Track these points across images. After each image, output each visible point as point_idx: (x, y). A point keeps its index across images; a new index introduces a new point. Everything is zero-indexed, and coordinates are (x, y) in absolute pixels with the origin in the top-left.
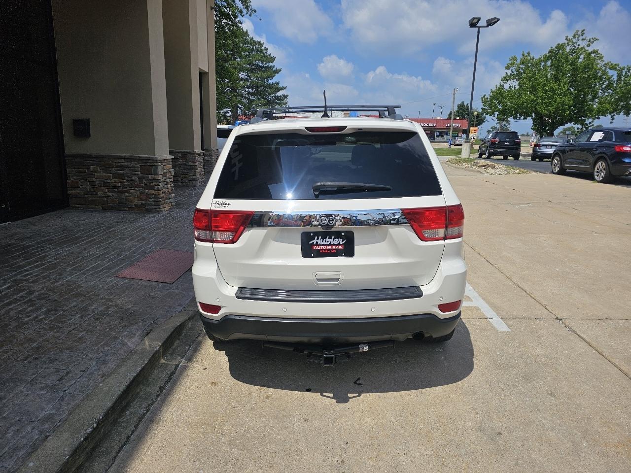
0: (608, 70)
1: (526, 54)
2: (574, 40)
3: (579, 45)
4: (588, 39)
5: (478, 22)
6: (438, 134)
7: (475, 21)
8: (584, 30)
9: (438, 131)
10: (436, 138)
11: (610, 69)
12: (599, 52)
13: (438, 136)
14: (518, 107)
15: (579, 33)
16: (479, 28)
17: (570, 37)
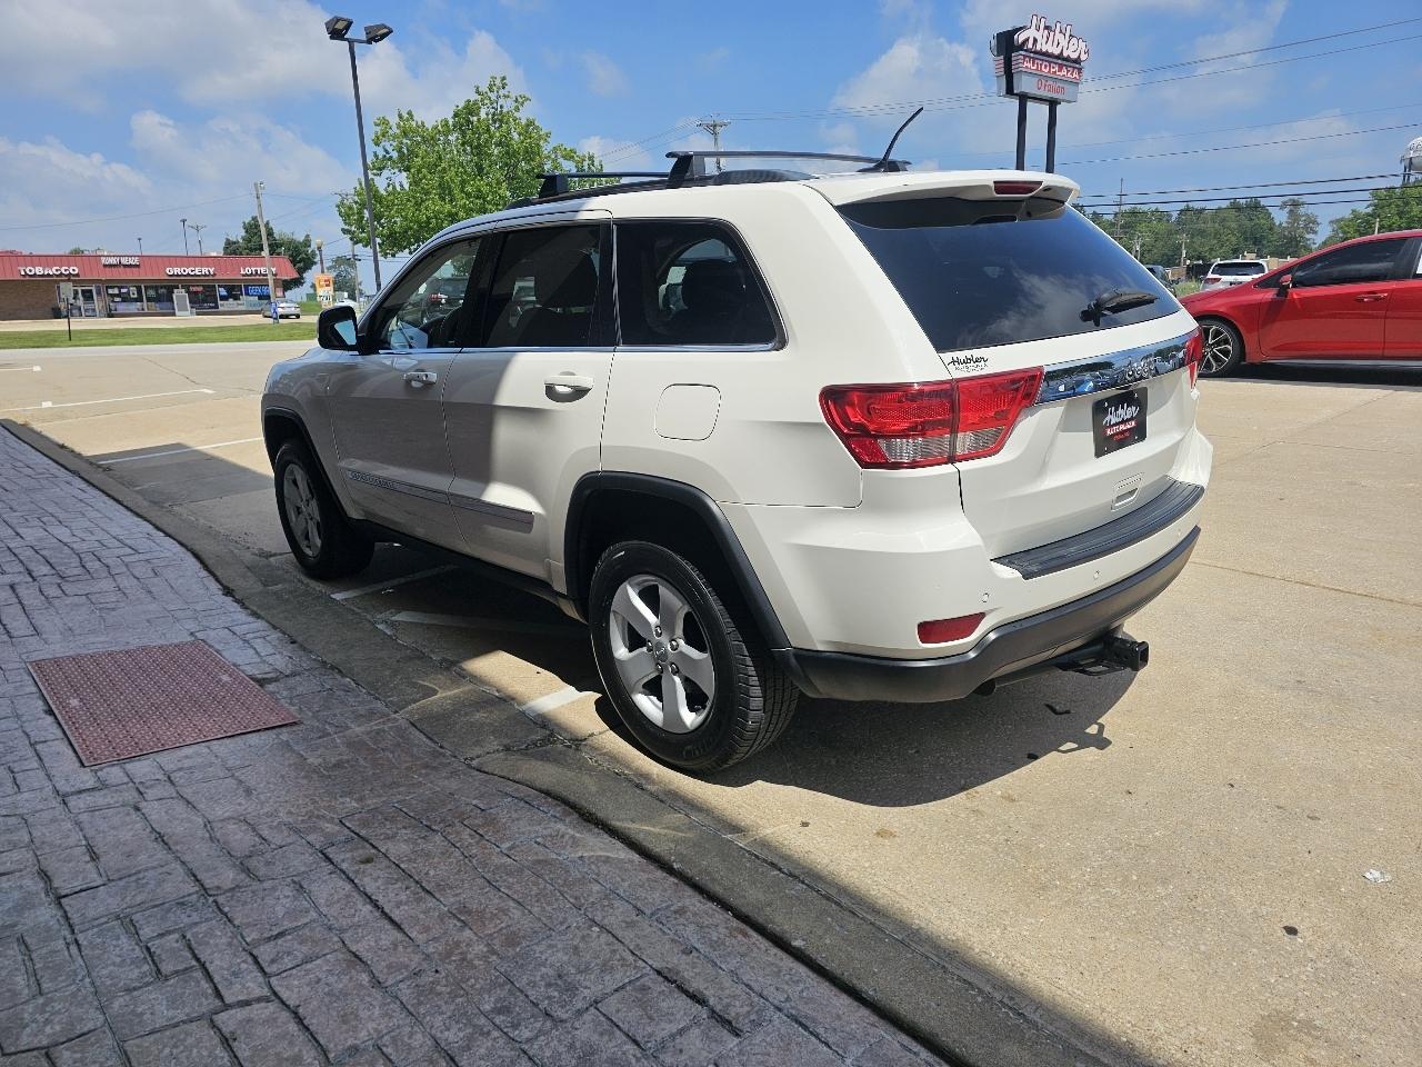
0: (561, 160)
1: (406, 116)
2: (493, 96)
3: (501, 107)
4: (513, 96)
5: (347, 28)
6: (223, 292)
7: (340, 26)
8: (504, 78)
9: (224, 287)
10: (219, 302)
11: (564, 157)
12: (536, 123)
13: (223, 298)
14: (421, 227)
15: (498, 82)
16: (351, 42)
17: (484, 88)
